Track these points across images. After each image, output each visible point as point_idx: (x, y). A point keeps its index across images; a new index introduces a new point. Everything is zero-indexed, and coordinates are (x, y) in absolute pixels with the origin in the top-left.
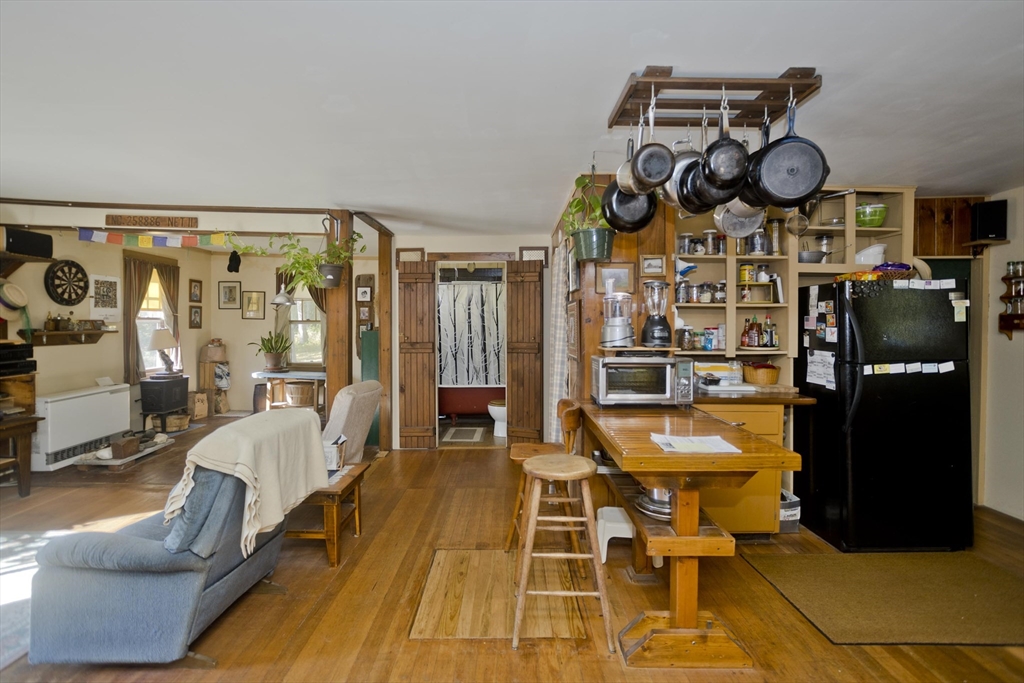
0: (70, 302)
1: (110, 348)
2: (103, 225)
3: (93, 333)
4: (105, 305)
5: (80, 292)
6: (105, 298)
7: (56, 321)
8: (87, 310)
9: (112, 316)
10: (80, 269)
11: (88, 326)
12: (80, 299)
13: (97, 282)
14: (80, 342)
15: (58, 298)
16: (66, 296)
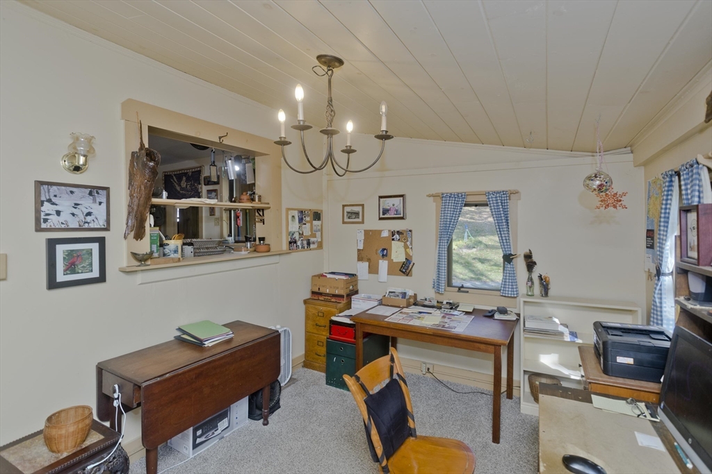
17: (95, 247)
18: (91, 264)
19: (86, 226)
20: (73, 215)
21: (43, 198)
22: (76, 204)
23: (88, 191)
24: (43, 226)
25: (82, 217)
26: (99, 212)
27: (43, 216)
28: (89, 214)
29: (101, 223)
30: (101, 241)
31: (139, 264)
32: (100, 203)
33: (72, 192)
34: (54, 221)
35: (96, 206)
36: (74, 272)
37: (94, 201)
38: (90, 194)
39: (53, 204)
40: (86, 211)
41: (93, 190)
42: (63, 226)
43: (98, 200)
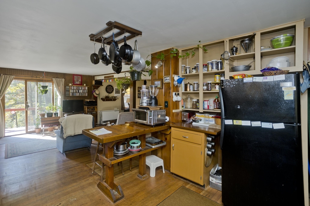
0: (110, 93)
1: (118, 102)
2: (104, 79)
3: (114, 99)
4: (117, 93)
5: (112, 91)
6: (117, 92)
7: (107, 97)
8: (114, 94)
9: (119, 95)
10: (112, 86)
11: (114, 98)
12: (112, 92)
13: (116, 89)
14: (112, 101)
15: (108, 92)
16: (109, 92)
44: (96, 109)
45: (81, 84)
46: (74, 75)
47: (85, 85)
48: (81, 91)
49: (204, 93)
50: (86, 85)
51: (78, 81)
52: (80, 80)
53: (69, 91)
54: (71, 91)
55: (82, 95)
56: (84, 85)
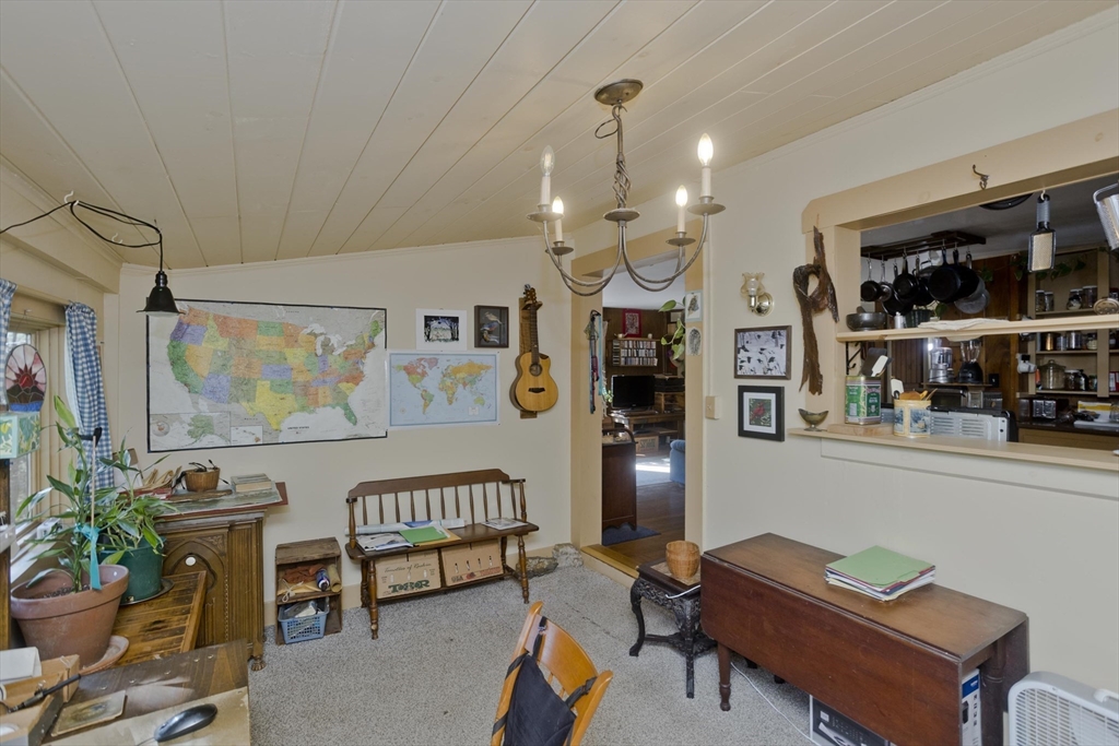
17: (772, 397)
18: (770, 418)
19: (769, 373)
20: (759, 361)
21: (739, 346)
22: (762, 349)
23: (771, 333)
24: (739, 373)
25: (766, 362)
26: (780, 355)
27: (739, 364)
28: (772, 360)
29: (781, 371)
30: (779, 392)
31: (808, 427)
32: (782, 346)
33: (759, 336)
34: (747, 369)
35: (777, 350)
36: (758, 424)
37: (777, 343)
38: (773, 336)
39: (746, 351)
40: (769, 356)
41: (776, 331)
42: (752, 373)
43: (780, 343)
44: (678, 399)
45: (641, 334)
46: (625, 311)
47: (650, 336)
48: (642, 353)
49: (1111, 354)
50: (653, 338)
51: (632, 325)
52: (637, 324)
53: (618, 353)
54: (623, 353)
55: (645, 364)
56: (647, 337)
